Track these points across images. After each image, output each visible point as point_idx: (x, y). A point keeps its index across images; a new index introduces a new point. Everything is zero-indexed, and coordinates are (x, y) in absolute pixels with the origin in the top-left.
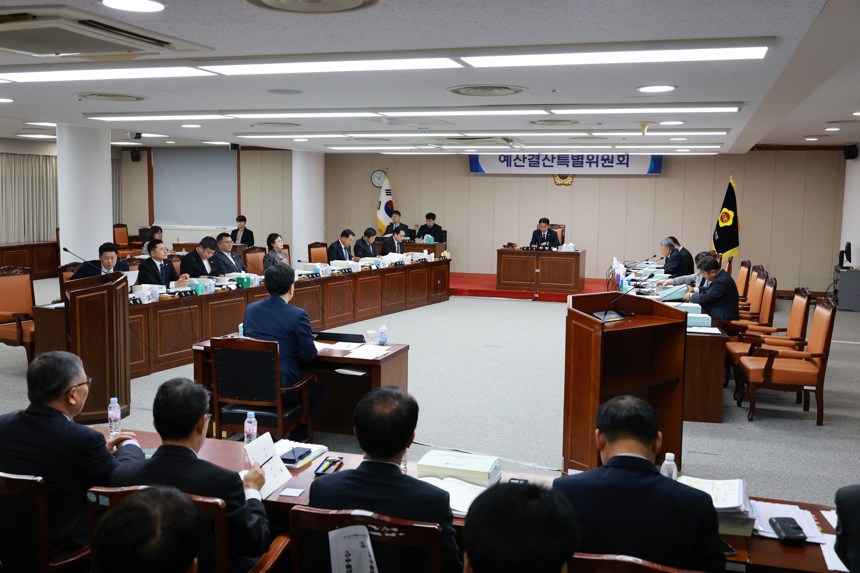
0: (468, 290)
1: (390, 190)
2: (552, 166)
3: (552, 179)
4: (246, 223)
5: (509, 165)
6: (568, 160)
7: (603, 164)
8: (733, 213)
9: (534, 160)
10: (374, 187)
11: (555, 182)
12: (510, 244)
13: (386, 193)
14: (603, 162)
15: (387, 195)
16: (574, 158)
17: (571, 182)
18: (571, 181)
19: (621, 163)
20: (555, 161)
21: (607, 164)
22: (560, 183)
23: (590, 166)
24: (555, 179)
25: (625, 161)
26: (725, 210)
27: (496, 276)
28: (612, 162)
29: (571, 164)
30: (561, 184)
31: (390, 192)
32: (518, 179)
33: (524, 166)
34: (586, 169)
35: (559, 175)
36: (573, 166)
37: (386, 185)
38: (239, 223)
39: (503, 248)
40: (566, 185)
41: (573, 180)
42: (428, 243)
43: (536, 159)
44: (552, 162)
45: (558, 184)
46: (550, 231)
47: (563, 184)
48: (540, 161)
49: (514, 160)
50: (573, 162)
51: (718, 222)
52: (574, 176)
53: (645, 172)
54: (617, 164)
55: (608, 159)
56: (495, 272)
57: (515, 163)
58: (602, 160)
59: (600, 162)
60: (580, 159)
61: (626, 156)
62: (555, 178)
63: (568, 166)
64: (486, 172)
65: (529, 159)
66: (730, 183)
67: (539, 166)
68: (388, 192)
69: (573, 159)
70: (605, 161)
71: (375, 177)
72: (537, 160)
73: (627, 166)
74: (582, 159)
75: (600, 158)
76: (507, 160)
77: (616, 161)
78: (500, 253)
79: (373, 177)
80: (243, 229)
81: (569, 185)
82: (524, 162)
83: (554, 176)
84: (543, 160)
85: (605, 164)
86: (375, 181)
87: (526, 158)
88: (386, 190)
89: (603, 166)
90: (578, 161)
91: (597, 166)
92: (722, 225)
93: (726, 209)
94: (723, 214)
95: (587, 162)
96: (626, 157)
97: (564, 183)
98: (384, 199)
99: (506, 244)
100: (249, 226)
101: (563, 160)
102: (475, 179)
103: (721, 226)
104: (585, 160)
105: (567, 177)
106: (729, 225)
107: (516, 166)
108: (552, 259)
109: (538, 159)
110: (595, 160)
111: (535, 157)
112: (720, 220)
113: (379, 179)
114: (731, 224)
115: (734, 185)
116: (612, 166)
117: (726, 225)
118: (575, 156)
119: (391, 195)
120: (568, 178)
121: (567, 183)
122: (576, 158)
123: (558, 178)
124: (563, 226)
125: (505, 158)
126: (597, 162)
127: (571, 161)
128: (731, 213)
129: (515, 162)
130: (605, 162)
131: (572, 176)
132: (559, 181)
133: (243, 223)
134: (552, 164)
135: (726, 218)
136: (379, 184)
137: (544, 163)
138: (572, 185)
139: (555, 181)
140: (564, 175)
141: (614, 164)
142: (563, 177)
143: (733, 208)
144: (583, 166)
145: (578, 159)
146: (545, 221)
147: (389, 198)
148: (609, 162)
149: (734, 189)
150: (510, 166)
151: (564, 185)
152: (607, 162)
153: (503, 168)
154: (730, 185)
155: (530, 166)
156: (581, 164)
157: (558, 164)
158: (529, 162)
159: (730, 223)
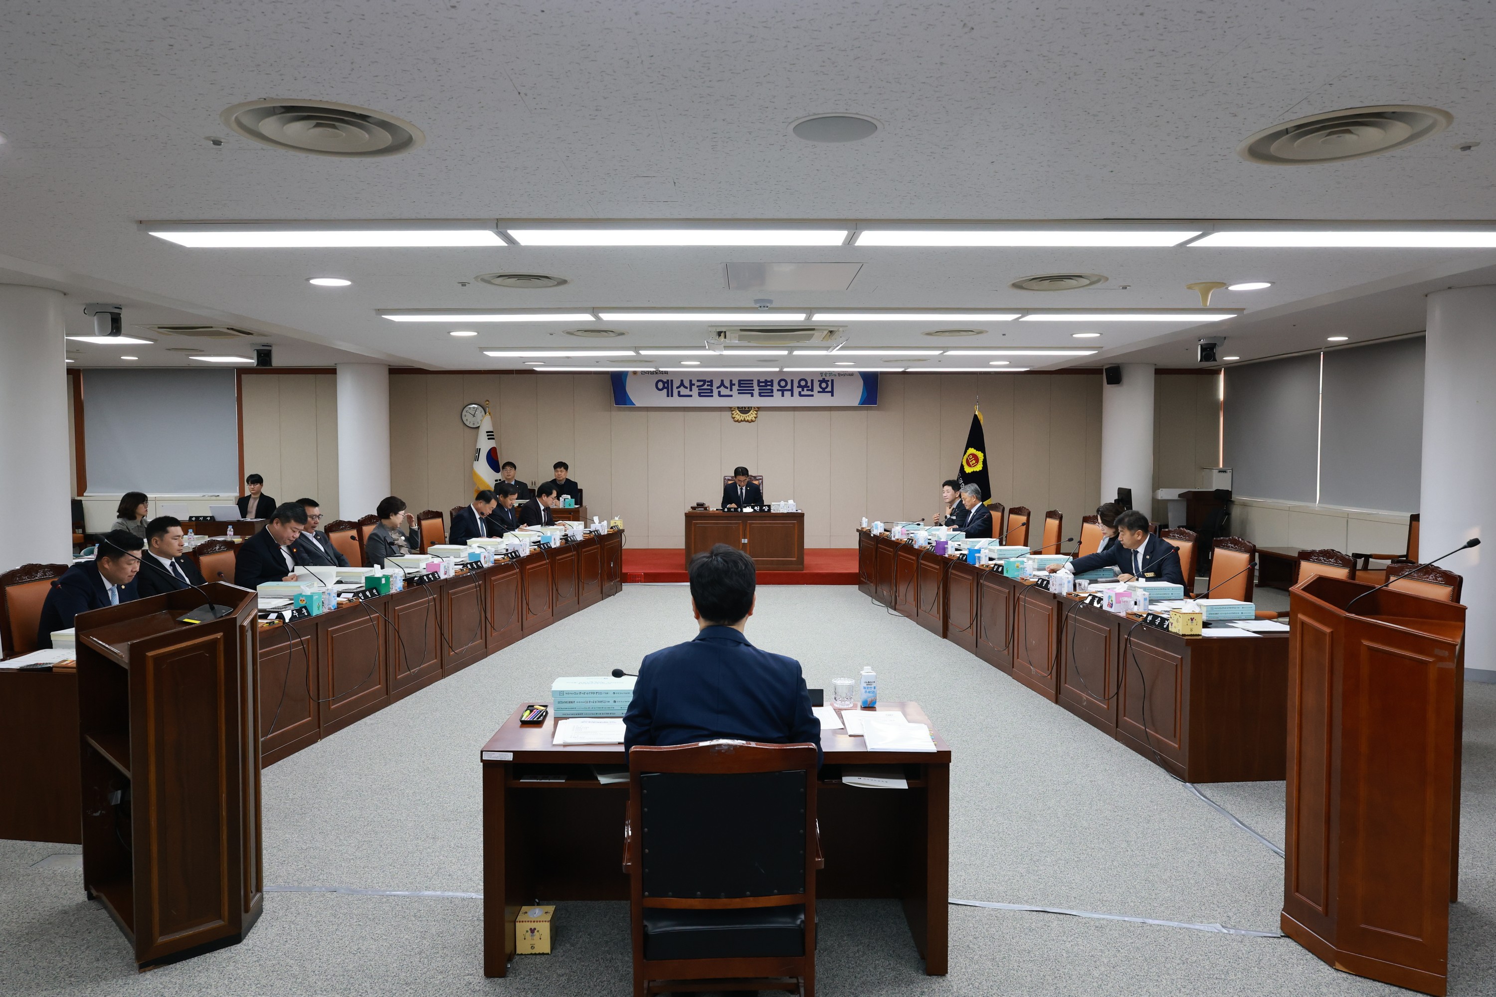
0: (644, 573)
1: (492, 432)
2: (731, 396)
3: (729, 414)
4: (262, 486)
5: (670, 394)
6: (753, 387)
7: (800, 392)
8: (982, 454)
9: (705, 387)
10: (466, 428)
11: (734, 418)
12: (700, 505)
13: (488, 435)
14: (800, 389)
15: (489, 439)
16: (761, 384)
17: (755, 418)
18: (755, 416)
19: (824, 391)
20: (735, 388)
21: (805, 392)
22: (740, 419)
23: (783, 395)
24: (733, 414)
25: (829, 389)
26: (971, 451)
27: (684, 551)
28: (812, 390)
29: (756, 392)
30: (742, 421)
31: (493, 435)
32: (680, 414)
33: (691, 396)
34: (776, 400)
35: (738, 408)
36: (760, 395)
37: (486, 424)
38: (252, 487)
39: (691, 510)
40: (748, 421)
41: (758, 415)
42: (567, 507)
43: (708, 385)
44: (731, 390)
45: (737, 421)
46: (749, 484)
47: (744, 420)
48: (714, 388)
49: (677, 388)
50: (759, 389)
51: (962, 467)
52: (758, 409)
53: (856, 403)
54: (819, 392)
55: (806, 386)
56: (682, 545)
57: (679, 392)
58: (798, 387)
59: (796, 390)
60: (769, 385)
61: (830, 381)
62: (733, 412)
63: (752, 396)
64: (638, 404)
65: (698, 386)
66: (976, 416)
67: (712, 396)
68: (490, 435)
69: (759, 386)
70: (803, 388)
71: (466, 414)
72: (709, 387)
73: (832, 395)
74: (772, 385)
75: (796, 384)
76: (666, 384)
77: (817, 388)
78: (688, 516)
79: (464, 413)
80: (258, 496)
81: (752, 421)
82: (691, 390)
83: (731, 409)
84: (718, 388)
85: (803, 393)
86: (467, 420)
87: (694, 385)
88: (487, 432)
89: (800, 395)
90: (766, 386)
91: (792, 395)
92: (968, 470)
93: (973, 449)
94: (969, 456)
95: (778, 390)
96: (830, 383)
97: (746, 419)
98: (485, 445)
99: (695, 505)
100: (267, 490)
101: (745, 385)
102: (620, 416)
103: (967, 472)
104: (776, 387)
105: (749, 411)
106: (978, 470)
107: (679, 395)
108: (765, 523)
109: (711, 385)
110: (789, 387)
111: (707, 383)
112: (965, 463)
113: (474, 416)
114: (981, 469)
115: (981, 417)
116: (812, 396)
117: (975, 470)
118: (762, 382)
119: (493, 439)
120: (751, 411)
121: (750, 419)
122: (764, 384)
123: (738, 411)
124: (760, 478)
125: (664, 385)
126: (792, 390)
127: (756, 388)
128: (980, 455)
129: (679, 390)
130: (803, 390)
131: (757, 409)
132: (738, 416)
133: (258, 485)
134: (729, 393)
135: (974, 461)
136: (474, 424)
137: (719, 392)
138: (756, 422)
139: (733, 416)
140: (745, 407)
141: (815, 393)
142: (744, 410)
143: (981, 447)
144: (772, 396)
145: (766, 385)
146: (741, 472)
147: (492, 444)
148: (807, 390)
149: (982, 422)
150: (672, 396)
151: (746, 421)
152: (805, 389)
153: (661, 399)
154: (976, 420)
155: (700, 395)
156: (770, 394)
157: (739, 393)
158: (699, 390)
159: (979, 467)
